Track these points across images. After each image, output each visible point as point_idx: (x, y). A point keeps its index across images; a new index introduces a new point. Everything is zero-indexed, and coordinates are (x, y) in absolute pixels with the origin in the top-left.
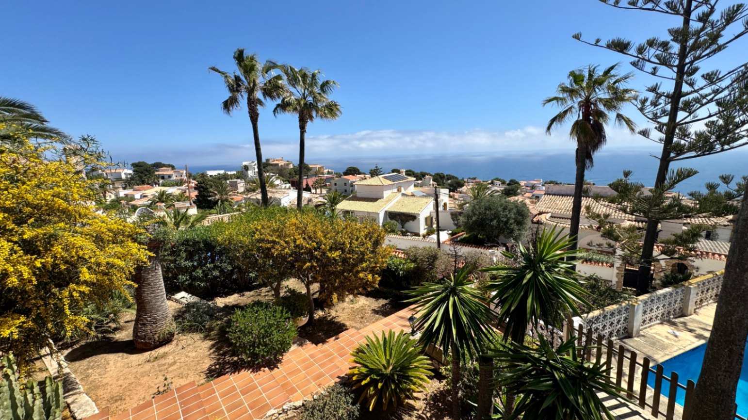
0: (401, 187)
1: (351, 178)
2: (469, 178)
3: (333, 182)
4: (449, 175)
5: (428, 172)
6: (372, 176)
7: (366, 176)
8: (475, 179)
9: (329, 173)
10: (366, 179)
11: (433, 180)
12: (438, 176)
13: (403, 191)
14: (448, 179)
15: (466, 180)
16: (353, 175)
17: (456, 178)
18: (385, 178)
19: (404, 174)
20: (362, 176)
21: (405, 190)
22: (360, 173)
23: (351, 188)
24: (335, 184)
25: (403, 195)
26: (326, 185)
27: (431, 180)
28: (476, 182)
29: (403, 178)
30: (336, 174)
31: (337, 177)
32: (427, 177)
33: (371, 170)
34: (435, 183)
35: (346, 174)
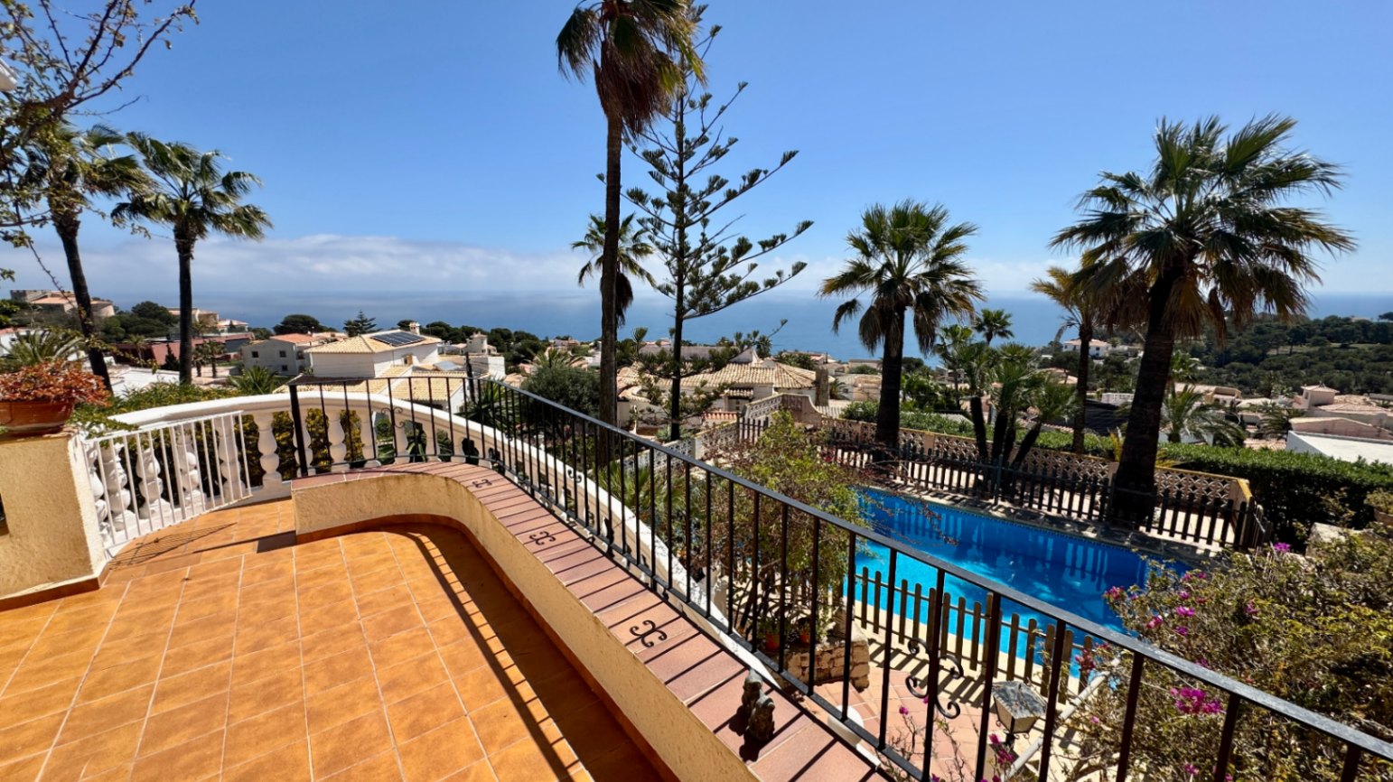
0: (411, 356)
1: (296, 340)
2: (558, 338)
3: (247, 350)
4: (521, 333)
5: (477, 327)
6: (351, 335)
7: (337, 334)
8: (566, 339)
9: (232, 328)
10: (336, 340)
11: (489, 343)
12: (499, 335)
13: (416, 362)
14: (518, 340)
15: (552, 341)
16: (303, 332)
17: (534, 338)
18: (377, 339)
19: (418, 330)
20: (327, 335)
21: (420, 360)
22: (321, 330)
23: (298, 363)
24: (255, 355)
25: (416, 369)
26: (227, 358)
27: (485, 342)
28: (570, 345)
29: (416, 340)
30: (254, 331)
31: (257, 338)
32: (476, 336)
33: (349, 323)
34: (491, 347)
35: (281, 330)
